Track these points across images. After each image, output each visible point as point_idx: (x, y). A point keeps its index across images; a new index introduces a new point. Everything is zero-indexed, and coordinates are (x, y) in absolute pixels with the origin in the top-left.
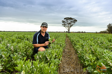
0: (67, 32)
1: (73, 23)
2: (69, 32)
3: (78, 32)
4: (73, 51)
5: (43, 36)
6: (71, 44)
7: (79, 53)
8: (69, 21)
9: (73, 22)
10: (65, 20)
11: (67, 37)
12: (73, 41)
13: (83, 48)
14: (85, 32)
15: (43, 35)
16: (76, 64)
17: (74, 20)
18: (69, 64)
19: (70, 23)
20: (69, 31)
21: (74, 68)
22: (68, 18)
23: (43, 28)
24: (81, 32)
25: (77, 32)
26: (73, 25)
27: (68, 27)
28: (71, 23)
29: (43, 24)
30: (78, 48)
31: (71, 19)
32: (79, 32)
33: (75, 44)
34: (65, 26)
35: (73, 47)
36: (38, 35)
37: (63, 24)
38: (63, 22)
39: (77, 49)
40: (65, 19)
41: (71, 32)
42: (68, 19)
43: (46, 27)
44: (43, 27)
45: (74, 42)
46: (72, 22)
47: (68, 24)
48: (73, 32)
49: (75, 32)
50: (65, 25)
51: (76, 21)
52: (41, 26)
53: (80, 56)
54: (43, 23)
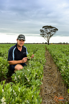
0: (46, 43)
1: (53, 33)
2: (48, 44)
3: (59, 44)
4: (54, 68)
5: (19, 51)
6: (52, 59)
7: (63, 72)
8: (49, 31)
9: (54, 31)
10: (44, 29)
11: (47, 49)
12: (54, 56)
13: (67, 65)
14: (67, 44)
15: (20, 49)
16: (59, 84)
17: (54, 28)
18: (50, 84)
19: (49, 33)
20: (48, 42)
21: (56, 88)
22: (47, 26)
24: (63, 43)
25: (57, 44)
26: (53, 35)
27: (47, 37)
28: (51, 33)
29: (19, 37)
30: (61, 65)
31: (51, 27)
32: (61, 44)
33: (56, 59)
34: (43, 37)
35: (55, 63)
36: (14, 50)
37: (41, 33)
38: (42, 31)
39: (59, 66)
40: (43, 27)
41: (50, 44)
42: (47, 28)
43: (24, 40)
45: (56, 57)
46: (51, 31)
47: (47, 33)
48: (53, 43)
49: (56, 44)
50: (43, 34)
51: (57, 30)
53: (63, 75)
54: (20, 35)
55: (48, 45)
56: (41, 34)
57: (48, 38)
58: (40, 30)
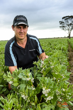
8: (70, 22)
10: (64, 20)
19: (71, 24)
20: (70, 35)
23: (19, 30)
27: (68, 29)
42: (67, 19)
44: (19, 26)
47: (68, 25)
50: (64, 27)
52: (13, 26)
55: (70, 38)
56: (61, 27)
57: (69, 31)
58: (60, 22)
